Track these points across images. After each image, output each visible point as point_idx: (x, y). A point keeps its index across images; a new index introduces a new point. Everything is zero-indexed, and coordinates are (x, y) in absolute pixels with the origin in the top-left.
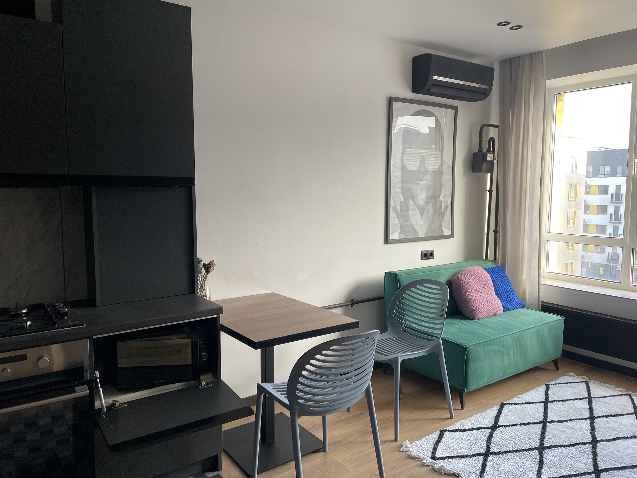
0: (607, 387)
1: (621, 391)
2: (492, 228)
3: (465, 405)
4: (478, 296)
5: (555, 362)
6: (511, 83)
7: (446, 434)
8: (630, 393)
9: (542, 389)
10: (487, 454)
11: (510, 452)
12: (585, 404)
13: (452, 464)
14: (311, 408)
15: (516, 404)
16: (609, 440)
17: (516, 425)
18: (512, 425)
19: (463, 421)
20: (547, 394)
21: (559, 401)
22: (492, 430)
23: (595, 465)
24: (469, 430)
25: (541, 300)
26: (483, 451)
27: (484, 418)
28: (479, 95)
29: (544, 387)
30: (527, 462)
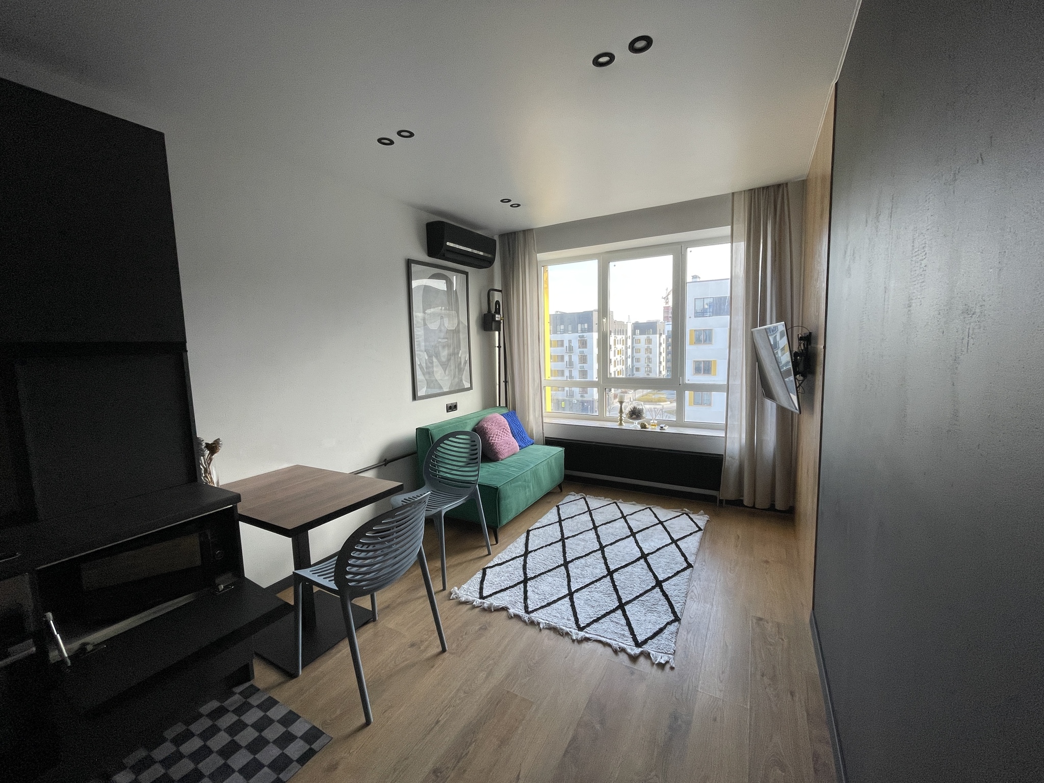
0: (599, 499)
1: (609, 501)
2: (503, 379)
3: (499, 539)
4: (499, 439)
5: (560, 486)
6: (510, 254)
7: (488, 571)
8: (615, 501)
9: (555, 510)
10: (525, 581)
11: (543, 573)
12: (587, 517)
13: (499, 599)
14: (364, 588)
15: (539, 528)
16: (611, 544)
17: (542, 547)
18: (539, 549)
19: (499, 555)
20: (559, 514)
21: (569, 518)
22: (525, 558)
23: (608, 568)
24: (507, 561)
25: (545, 436)
26: (522, 579)
27: (517, 547)
28: (484, 263)
29: (555, 508)
30: (558, 579)
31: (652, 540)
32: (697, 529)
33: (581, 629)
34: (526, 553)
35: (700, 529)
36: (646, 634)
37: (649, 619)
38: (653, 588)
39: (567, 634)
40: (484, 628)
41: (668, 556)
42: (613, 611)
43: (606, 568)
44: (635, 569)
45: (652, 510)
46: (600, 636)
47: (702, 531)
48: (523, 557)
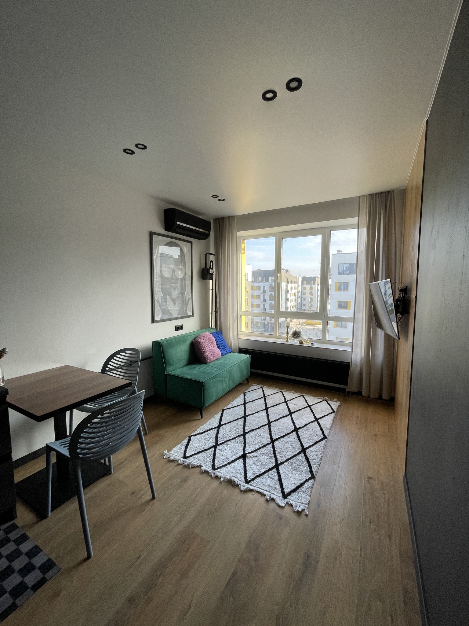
0: (272, 389)
1: (278, 390)
2: (214, 310)
3: (204, 415)
4: (208, 349)
5: (247, 379)
6: (220, 231)
7: (192, 438)
8: (282, 390)
9: (242, 396)
10: (216, 446)
11: (228, 441)
12: (262, 401)
13: (196, 458)
14: (92, 458)
15: (230, 408)
16: (276, 421)
17: (230, 422)
18: (228, 423)
19: (202, 426)
20: (245, 399)
21: (251, 402)
23: (271, 438)
24: (206, 431)
25: (239, 347)
26: (214, 444)
27: (214, 422)
28: (204, 236)
29: (243, 394)
30: (237, 445)
31: (302, 418)
32: (332, 411)
33: (247, 482)
34: (220, 425)
35: (334, 412)
36: (291, 488)
37: (294, 476)
38: (300, 453)
39: (238, 485)
40: (185, 481)
41: (312, 430)
42: (270, 470)
44: (289, 439)
45: (304, 397)
46: (260, 488)
47: (335, 413)
48: (217, 429)
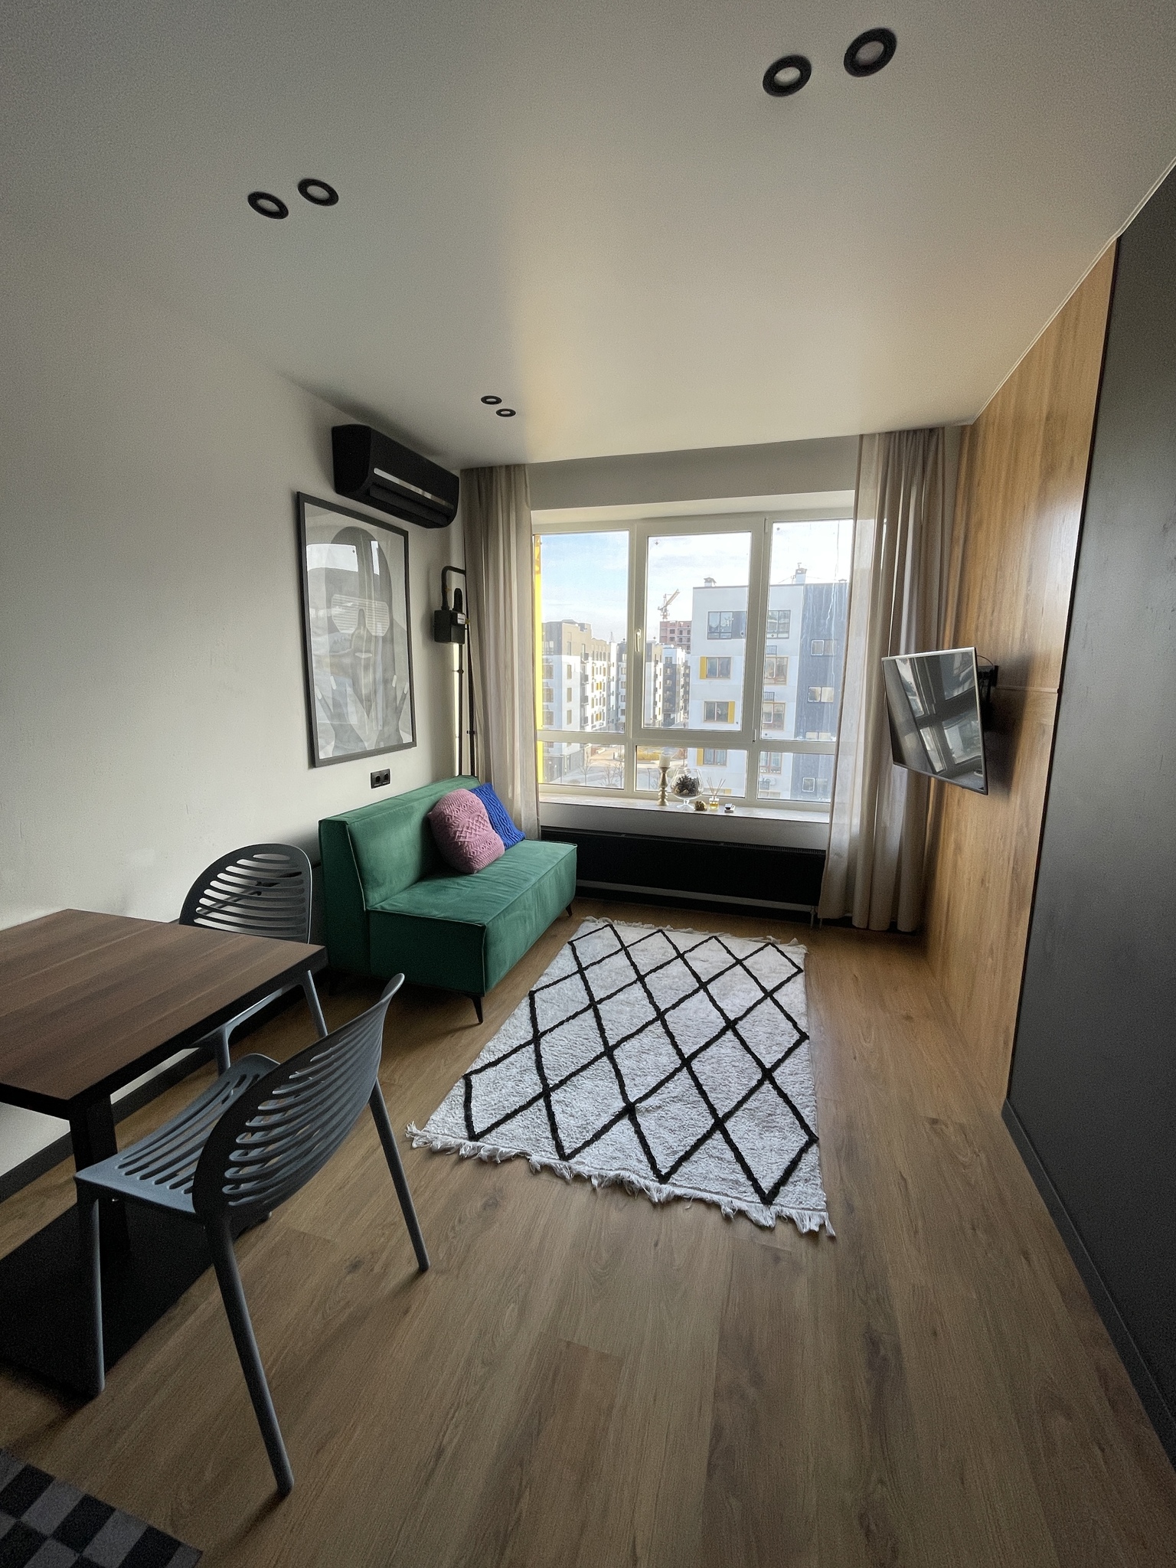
0: (635, 927)
1: (650, 928)
2: (466, 727)
3: (484, 1011)
4: (472, 835)
5: (569, 909)
7: (474, 1079)
8: (661, 928)
9: (567, 950)
10: (546, 1094)
11: (574, 1074)
12: (621, 960)
13: (506, 1135)
15: (547, 986)
16: (674, 1007)
17: (562, 1023)
18: (557, 1026)
19: (490, 1044)
20: (576, 958)
21: (594, 964)
22: (536, 1046)
24: (505, 1057)
25: (541, 824)
26: (539, 1089)
27: (517, 1028)
29: (568, 947)
30: (601, 1083)
31: (734, 994)
32: (796, 970)
33: (663, 1179)
34: (537, 1038)
35: (800, 971)
36: (772, 1175)
37: (769, 1143)
38: (760, 1083)
39: (641, 1191)
40: (493, 1203)
41: (767, 1022)
42: (707, 1136)
43: (677, 1054)
44: (723, 1051)
45: (719, 942)
46: (700, 1190)
47: (804, 973)
48: (532, 1046)
